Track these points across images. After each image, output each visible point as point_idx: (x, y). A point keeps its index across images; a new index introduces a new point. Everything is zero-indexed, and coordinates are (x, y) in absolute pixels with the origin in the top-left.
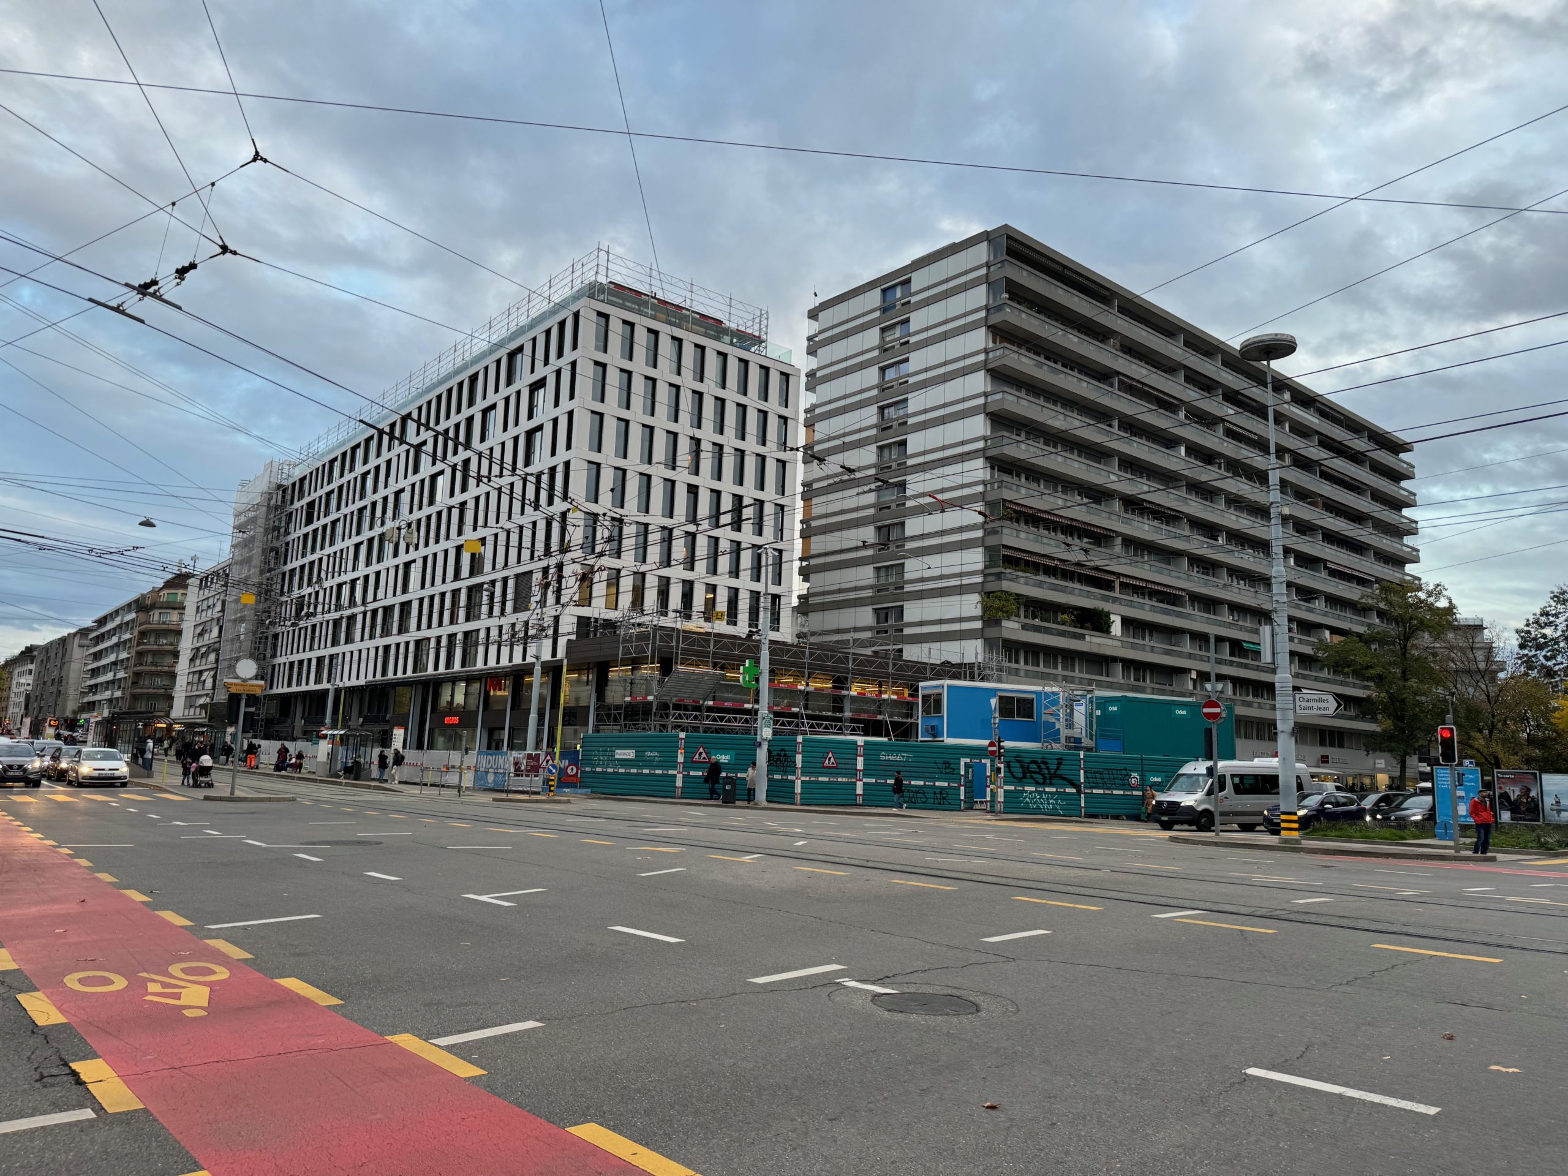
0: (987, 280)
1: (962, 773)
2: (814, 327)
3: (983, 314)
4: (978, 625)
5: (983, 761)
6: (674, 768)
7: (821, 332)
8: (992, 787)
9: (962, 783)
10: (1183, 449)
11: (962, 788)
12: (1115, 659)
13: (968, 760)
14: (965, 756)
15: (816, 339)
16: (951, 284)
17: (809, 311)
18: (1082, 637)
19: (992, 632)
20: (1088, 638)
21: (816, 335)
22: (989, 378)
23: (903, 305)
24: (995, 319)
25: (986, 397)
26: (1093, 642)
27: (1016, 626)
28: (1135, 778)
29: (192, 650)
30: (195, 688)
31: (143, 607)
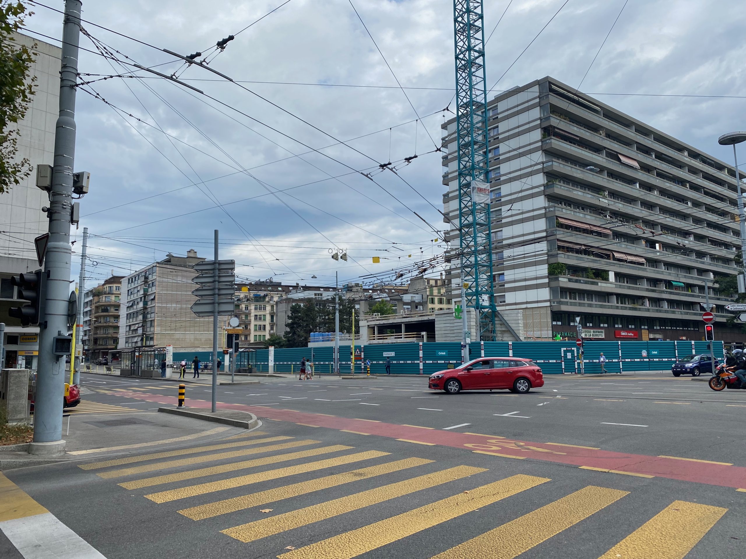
0: (539, 104)
1: (563, 355)
2: (445, 133)
3: (538, 122)
4: (546, 280)
5: (573, 349)
6: (418, 359)
7: (448, 136)
8: (579, 361)
9: (563, 360)
10: (638, 185)
11: (563, 363)
12: (612, 294)
13: (565, 349)
14: (563, 347)
15: (447, 139)
16: (520, 108)
17: (442, 125)
18: (597, 284)
19: (554, 284)
20: (599, 284)
21: (446, 137)
22: (544, 154)
23: (494, 119)
24: (545, 125)
25: (543, 164)
26: (602, 286)
27: (566, 280)
28: (644, 353)
29: (127, 315)
30: (131, 333)
31: (95, 294)
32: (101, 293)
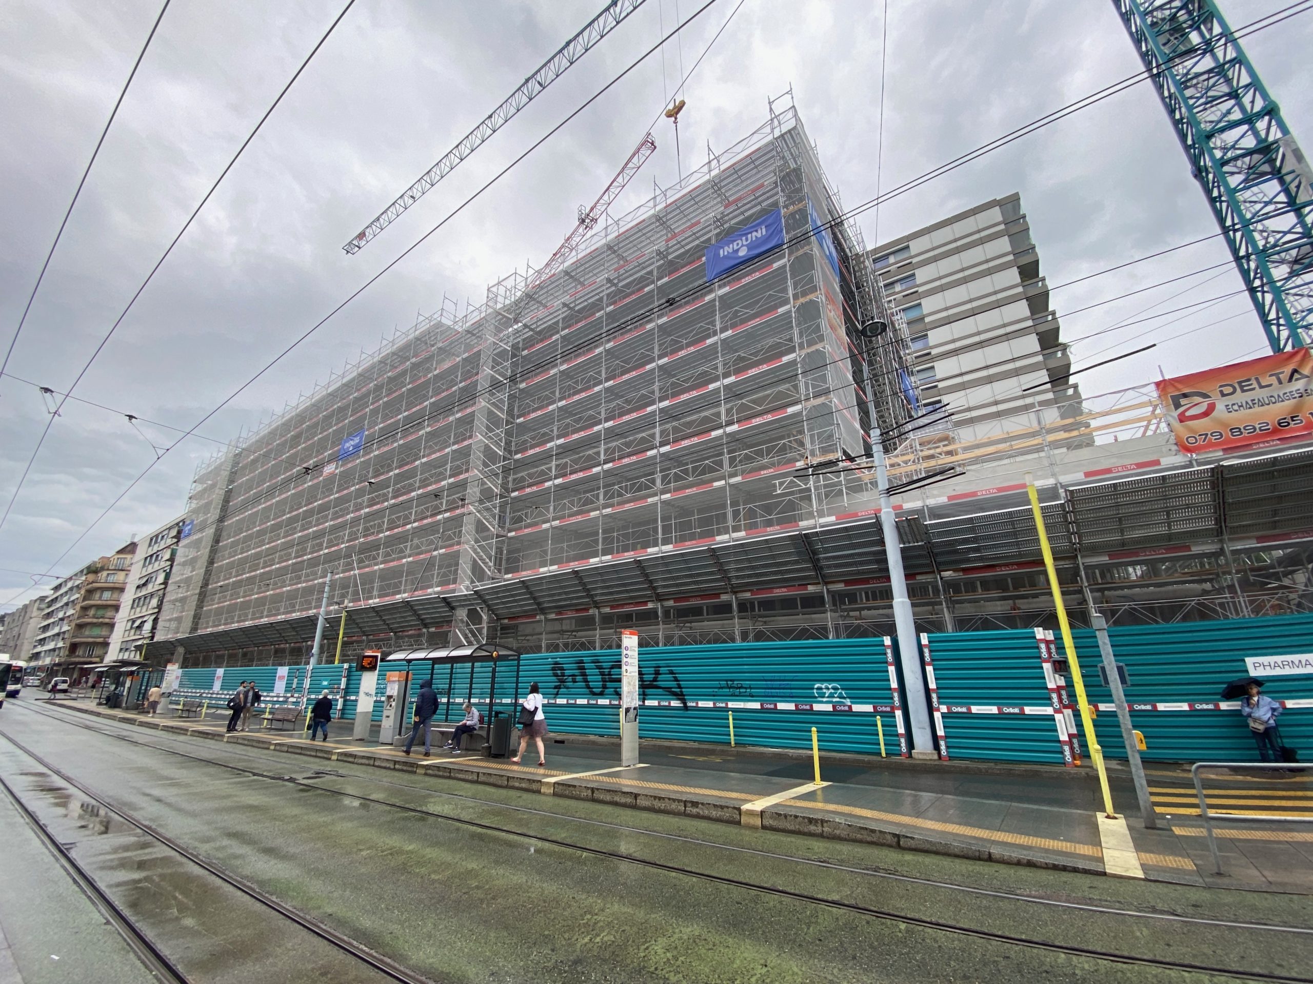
0: (1007, 233)
3: (1009, 258)
23: (905, 265)
24: (1025, 261)
29: (134, 601)
30: (133, 632)
31: (93, 570)
32: (102, 569)
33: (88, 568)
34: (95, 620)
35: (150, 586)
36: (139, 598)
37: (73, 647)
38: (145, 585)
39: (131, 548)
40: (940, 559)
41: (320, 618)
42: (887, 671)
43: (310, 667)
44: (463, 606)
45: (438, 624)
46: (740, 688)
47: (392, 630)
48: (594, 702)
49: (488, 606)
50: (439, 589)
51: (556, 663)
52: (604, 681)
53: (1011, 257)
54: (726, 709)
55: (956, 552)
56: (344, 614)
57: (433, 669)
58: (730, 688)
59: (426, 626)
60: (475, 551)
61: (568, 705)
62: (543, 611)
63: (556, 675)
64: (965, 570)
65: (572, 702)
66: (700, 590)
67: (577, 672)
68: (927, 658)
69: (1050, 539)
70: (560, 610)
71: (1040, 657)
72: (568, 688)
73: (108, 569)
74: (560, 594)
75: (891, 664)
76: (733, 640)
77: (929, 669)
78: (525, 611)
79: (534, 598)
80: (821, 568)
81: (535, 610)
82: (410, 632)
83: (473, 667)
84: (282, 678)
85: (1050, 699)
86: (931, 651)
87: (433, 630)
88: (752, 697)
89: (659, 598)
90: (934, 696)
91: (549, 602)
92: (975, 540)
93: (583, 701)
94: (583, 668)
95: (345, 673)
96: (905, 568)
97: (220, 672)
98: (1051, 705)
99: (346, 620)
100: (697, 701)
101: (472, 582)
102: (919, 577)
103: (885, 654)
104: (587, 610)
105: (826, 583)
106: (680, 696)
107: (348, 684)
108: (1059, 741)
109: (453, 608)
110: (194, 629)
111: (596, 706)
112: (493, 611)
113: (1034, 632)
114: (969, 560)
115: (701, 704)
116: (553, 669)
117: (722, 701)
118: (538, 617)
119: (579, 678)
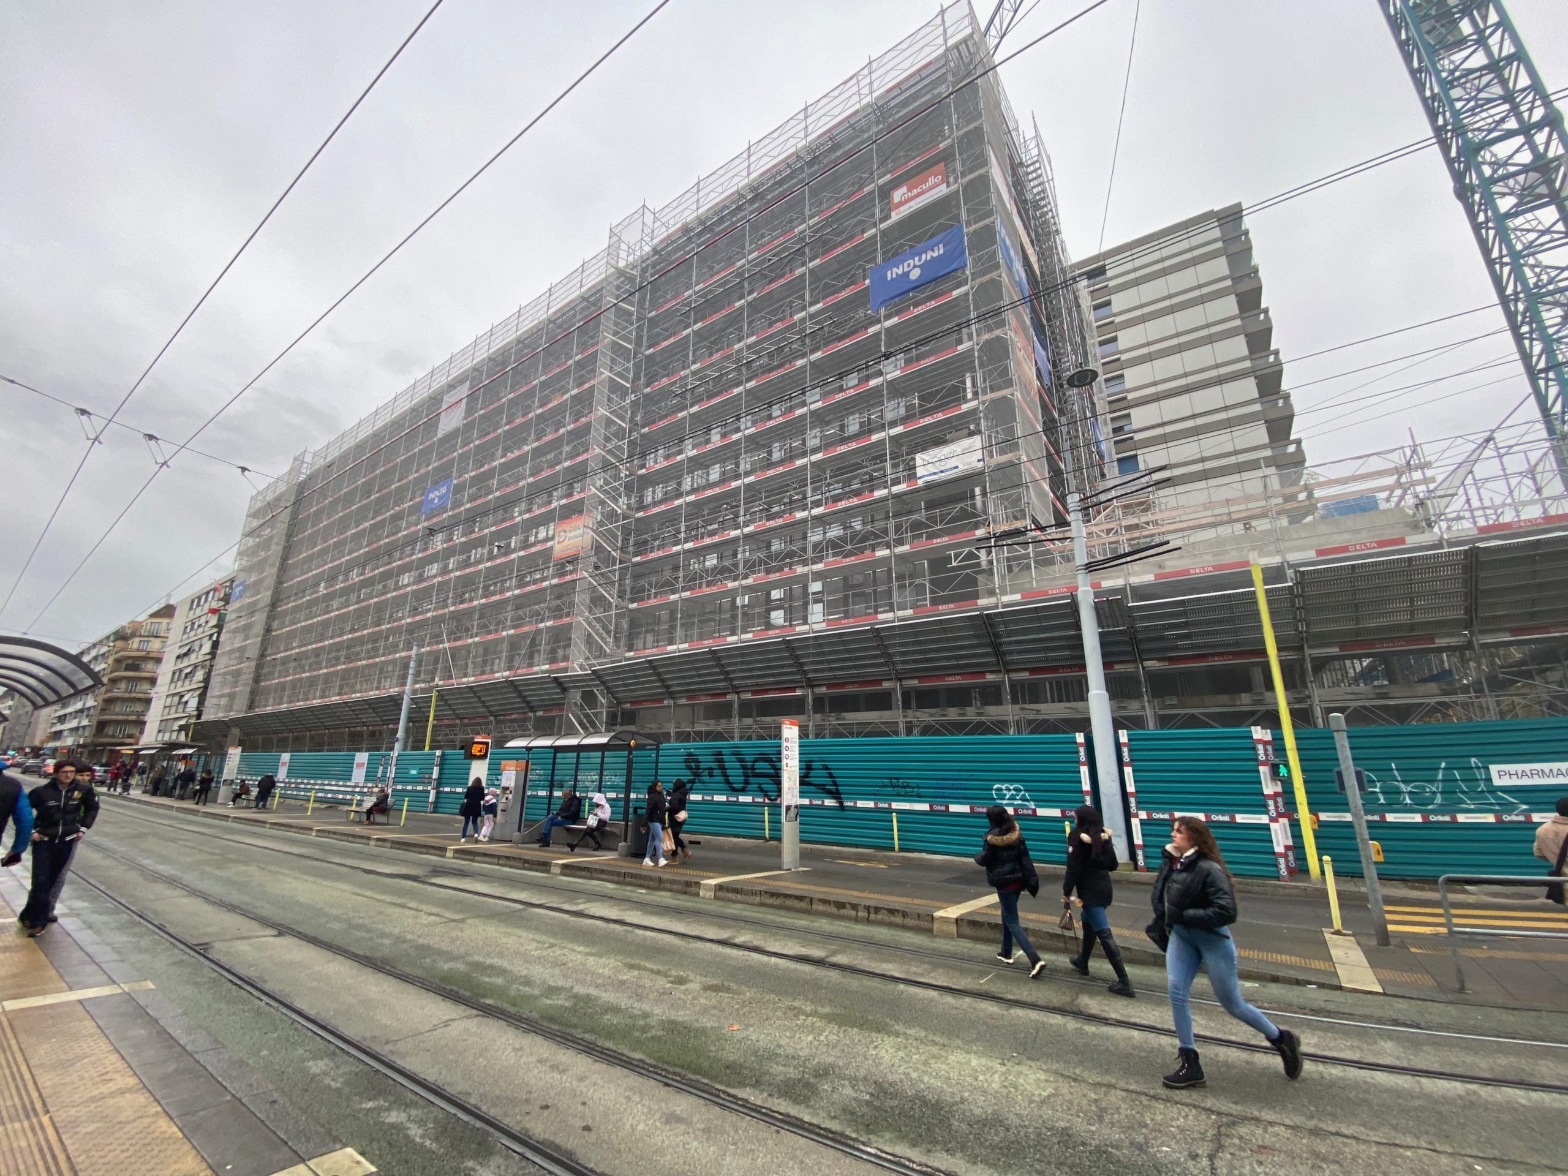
0: (1225, 253)
3: (1227, 283)
29: (174, 673)
30: (173, 709)
31: (121, 636)
32: (133, 635)
33: (116, 633)
34: (126, 695)
35: (193, 656)
36: (181, 670)
37: (101, 726)
38: (186, 654)
39: (168, 611)
40: (1144, 646)
41: (405, 697)
42: (1079, 772)
43: (395, 753)
44: (577, 687)
45: (546, 708)
46: (905, 787)
47: (492, 713)
48: (734, 799)
49: (607, 688)
50: (546, 667)
51: (690, 755)
52: (746, 776)
53: (1229, 283)
54: (890, 811)
55: (1163, 638)
56: (434, 694)
57: (555, 758)
58: (894, 787)
59: (533, 709)
60: (589, 624)
61: (703, 802)
62: (672, 695)
63: (690, 768)
64: (1171, 660)
65: (709, 798)
66: (859, 675)
67: (714, 765)
68: (1126, 757)
69: (1274, 626)
70: (691, 694)
71: (1256, 760)
72: (703, 783)
73: (141, 636)
74: (692, 677)
75: (1084, 765)
76: (897, 733)
77: (1128, 770)
78: (651, 695)
79: (663, 681)
80: (1004, 653)
81: (663, 693)
82: (513, 717)
83: (603, 757)
84: (360, 765)
85: (1266, 806)
86: (1130, 750)
87: (540, 713)
88: (919, 798)
89: (811, 684)
90: (1132, 800)
91: (679, 685)
92: (1185, 625)
93: (723, 798)
94: (722, 761)
95: (437, 761)
96: (1104, 655)
97: (286, 757)
98: (1267, 812)
99: (437, 701)
100: (855, 800)
101: (587, 659)
102: (1117, 667)
103: (1077, 752)
104: (725, 694)
105: (1008, 671)
106: (836, 795)
107: (440, 774)
108: (1274, 853)
109: (565, 690)
110: (251, 706)
111: (737, 803)
112: (612, 693)
113: (1251, 732)
114: (1176, 648)
115: (860, 804)
116: (686, 761)
117: (884, 801)
118: (666, 702)
119: (717, 772)
